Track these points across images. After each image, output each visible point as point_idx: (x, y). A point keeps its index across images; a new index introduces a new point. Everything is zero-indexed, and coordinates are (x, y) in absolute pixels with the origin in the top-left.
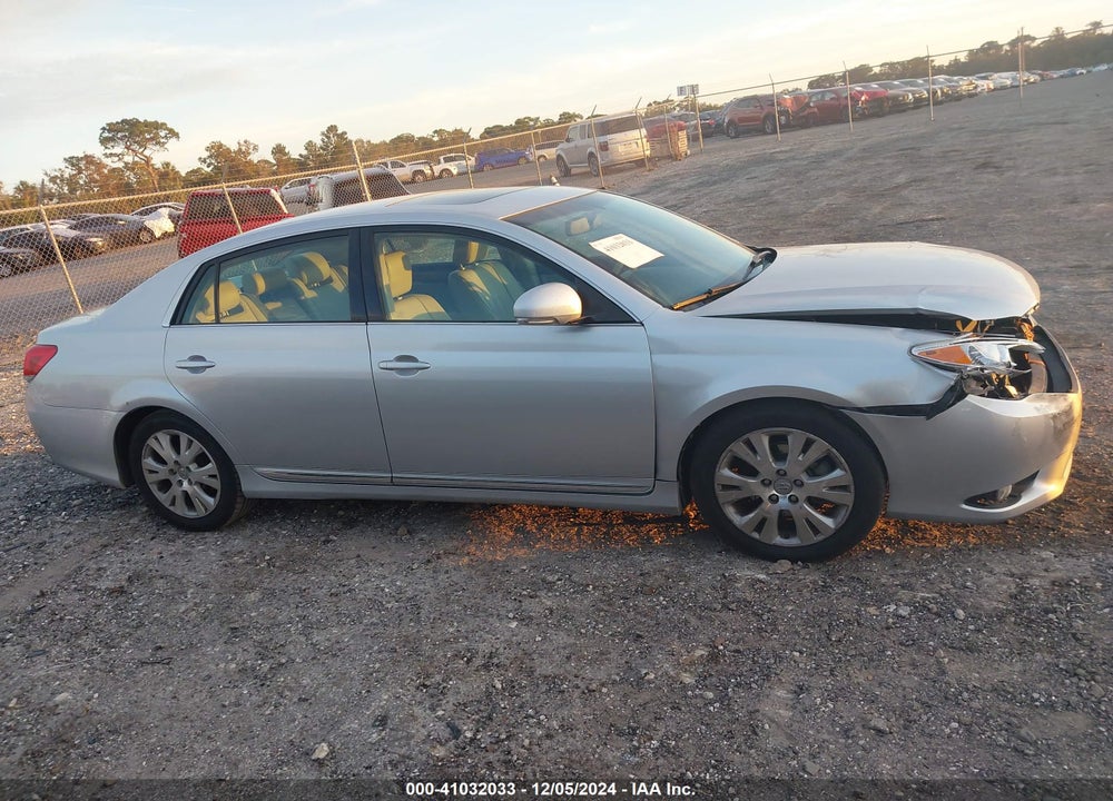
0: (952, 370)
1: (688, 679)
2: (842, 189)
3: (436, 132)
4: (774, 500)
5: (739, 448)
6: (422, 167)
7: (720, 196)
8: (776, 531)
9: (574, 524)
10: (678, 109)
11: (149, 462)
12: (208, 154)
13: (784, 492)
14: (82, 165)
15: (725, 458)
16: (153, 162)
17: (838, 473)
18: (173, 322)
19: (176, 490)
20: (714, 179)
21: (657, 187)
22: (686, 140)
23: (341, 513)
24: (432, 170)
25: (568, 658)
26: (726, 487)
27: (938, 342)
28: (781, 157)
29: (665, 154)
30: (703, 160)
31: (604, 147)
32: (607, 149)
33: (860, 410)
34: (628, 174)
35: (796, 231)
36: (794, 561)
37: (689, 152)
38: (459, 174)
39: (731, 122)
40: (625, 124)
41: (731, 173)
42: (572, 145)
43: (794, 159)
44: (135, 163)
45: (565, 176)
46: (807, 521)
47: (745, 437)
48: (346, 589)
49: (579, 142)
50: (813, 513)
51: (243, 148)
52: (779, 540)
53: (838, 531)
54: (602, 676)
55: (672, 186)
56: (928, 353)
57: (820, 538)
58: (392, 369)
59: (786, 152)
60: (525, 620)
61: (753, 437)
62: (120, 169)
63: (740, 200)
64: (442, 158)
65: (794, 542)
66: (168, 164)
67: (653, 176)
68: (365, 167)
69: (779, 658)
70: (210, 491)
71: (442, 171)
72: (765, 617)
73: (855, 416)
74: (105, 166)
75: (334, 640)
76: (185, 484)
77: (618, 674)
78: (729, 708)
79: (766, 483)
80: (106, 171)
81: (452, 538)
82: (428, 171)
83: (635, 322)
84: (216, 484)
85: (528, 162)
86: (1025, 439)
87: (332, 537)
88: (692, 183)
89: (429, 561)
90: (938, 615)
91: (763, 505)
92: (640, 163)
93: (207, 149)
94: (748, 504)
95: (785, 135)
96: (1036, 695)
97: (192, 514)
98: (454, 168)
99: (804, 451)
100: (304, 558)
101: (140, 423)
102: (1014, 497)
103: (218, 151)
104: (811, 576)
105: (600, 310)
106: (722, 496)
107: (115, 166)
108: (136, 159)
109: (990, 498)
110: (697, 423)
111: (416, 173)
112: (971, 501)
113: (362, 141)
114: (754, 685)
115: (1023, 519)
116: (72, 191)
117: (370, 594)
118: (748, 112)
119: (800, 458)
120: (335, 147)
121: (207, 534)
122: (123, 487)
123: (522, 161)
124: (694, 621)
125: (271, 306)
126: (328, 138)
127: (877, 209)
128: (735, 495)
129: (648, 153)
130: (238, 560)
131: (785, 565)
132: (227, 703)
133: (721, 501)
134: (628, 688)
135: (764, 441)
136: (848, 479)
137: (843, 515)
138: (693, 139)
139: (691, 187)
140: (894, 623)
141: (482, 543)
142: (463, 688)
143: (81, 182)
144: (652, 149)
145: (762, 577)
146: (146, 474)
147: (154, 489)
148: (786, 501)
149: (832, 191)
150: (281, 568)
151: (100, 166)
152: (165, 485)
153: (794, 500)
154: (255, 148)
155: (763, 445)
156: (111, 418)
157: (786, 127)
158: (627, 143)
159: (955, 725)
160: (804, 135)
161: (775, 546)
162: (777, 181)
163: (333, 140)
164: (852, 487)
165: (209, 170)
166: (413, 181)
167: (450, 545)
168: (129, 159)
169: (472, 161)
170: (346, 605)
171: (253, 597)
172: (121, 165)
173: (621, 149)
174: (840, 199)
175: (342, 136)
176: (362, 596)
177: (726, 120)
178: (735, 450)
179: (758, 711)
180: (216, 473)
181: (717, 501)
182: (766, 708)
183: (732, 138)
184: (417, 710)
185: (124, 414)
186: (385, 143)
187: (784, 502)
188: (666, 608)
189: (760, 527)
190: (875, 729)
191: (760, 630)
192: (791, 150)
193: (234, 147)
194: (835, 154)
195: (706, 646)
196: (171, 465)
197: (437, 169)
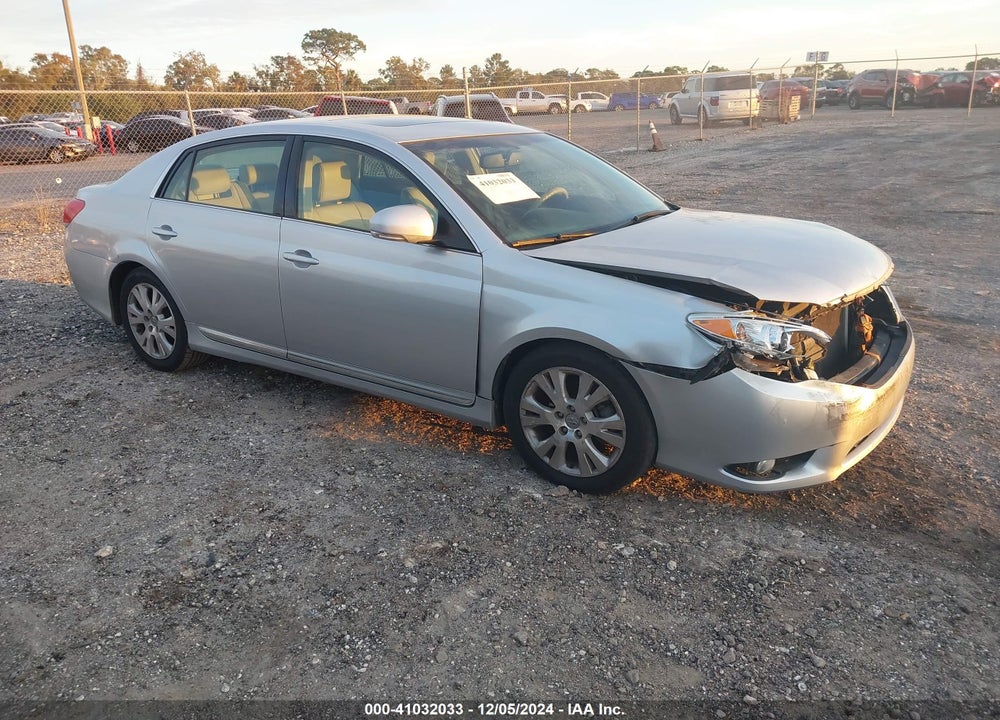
0: (718, 341)
1: (410, 564)
2: (917, 171)
3: (589, 70)
4: (564, 431)
5: (540, 379)
6: (559, 101)
7: (798, 162)
8: (563, 458)
9: (432, 423)
10: (826, 75)
11: (132, 307)
12: (387, 67)
13: (573, 425)
14: (285, 64)
15: (530, 388)
16: (341, 68)
17: (615, 417)
18: (157, 195)
19: (148, 334)
20: (805, 145)
21: (749, 145)
22: (798, 105)
23: (270, 377)
24: (568, 104)
25: (336, 526)
26: (529, 413)
27: (714, 313)
28: (882, 132)
29: (775, 116)
30: (808, 126)
31: (715, 102)
32: (718, 104)
33: (637, 364)
34: (731, 130)
35: (844, 204)
36: (571, 489)
37: (799, 117)
38: (593, 111)
39: (854, 93)
40: (742, 82)
41: (827, 140)
42: (686, 96)
43: (892, 135)
44: (327, 68)
45: (676, 124)
46: (588, 456)
47: (546, 371)
48: (225, 436)
49: (694, 94)
50: (592, 449)
51: (417, 65)
52: (564, 468)
53: (611, 470)
54: (349, 546)
55: (763, 146)
56: (702, 322)
57: (596, 473)
58: (292, 261)
59: (891, 128)
60: (329, 489)
61: (552, 372)
62: (313, 71)
63: (816, 168)
64: (580, 95)
65: (575, 472)
66: (353, 72)
67: (753, 134)
68: (472, 93)
69: (492, 564)
70: (170, 339)
71: (577, 106)
72: (511, 529)
73: (630, 368)
74: (302, 68)
75: (184, 473)
76: (154, 330)
77: (361, 548)
78: (420, 596)
79: (559, 416)
80: (302, 72)
81: (332, 415)
82: (563, 104)
83: (476, 252)
84: (173, 334)
85: (658, 107)
86: (785, 420)
87: (248, 395)
88: (782, 147)
89: (299, 429)
90: (654, 562)
91: (554, 435)
92: (746, 121)
93: (388, 62)
94: (545, 431)
95: (898, 112)
96: (672, 647)
97: (157, 356)
98: (588, 105)
99: (591, 391)
100: (218, 407)
101: (128, 274)
102: (776, 473)
103: (396, 65)
104: (578, 504)
105: (448, 236)
106: (525, 420)
107: (310, 68)
108: (328, 64)
109: (749, 469)
110: (508, 351)
111: (553, 105)
112: (731, 469)
113: (521, 72)
114: (454, 581)
115: (785, 495)
116: (274, 84)
117: (237, 445)
118: (874, 85)
119: (586, 398)
120: (496, 74)
121: (165, 374)
122: (113, 324)
123: (653, 106)
124: (454, 519)
125: (258, 195)
126: (492, 64)
127: (938, 194)
128: (534, 421)
129: (756, 113)
130: (170, 398)
131: (563, 490)
132: (75, 502)
133: (523, 424)
134: (361, 559)
135: (561, 378)
136: (622, 426)
137: (616, 457)
138: (804, 105)
139: (778, 150)
140: (611, 559)
141: (350, 424)
142: (242, 531)
143: (282, 79)
144: (762, 109)
145: (538, 496)
146: (130, 317)
147: (134, 329)
148: (573, 434)
149: (905, 171)
150: (194, 411)
151: (298, 67)
152: (141, 328)
153: (578, 435)
154: (427, 66)
155: (559, 381)
156: (108, 266)
157: (902, 105)
158: (735, 101)
159: (583, 652)
160: (921, 114)
161: (560, 472)
162: (862, 155)
163: (496, 66)
164: (624, 433)
165: (387, 80)
166: (549, 112)
167: (325, 420)
168: (322, 63)
169: (606, 101)
170: (215, 449)
171: (157, 428)
172: (315, 68)
173: (730, 105)
174: (910, 179)
175: (504, 64)
176: (231, 444)
177: (850, 91)
178: (538, 381)
179: (440, 602)
180: (174, 325)
181: (520, 423)
182: (448, 602)
183: (852, 109)
184: (197, 539)
185: (116, 264)
186: (541, 75)
187: (571, 435)
188: (442, 504)
189: (551, 452)
190: (517, 639)
191: (499, 538)
192: (896, 127)
193: (410, 63)
194: (934, 137)
195: (446, 540)
196: (146, 313)
197: (573, 104)
